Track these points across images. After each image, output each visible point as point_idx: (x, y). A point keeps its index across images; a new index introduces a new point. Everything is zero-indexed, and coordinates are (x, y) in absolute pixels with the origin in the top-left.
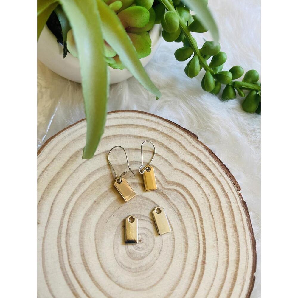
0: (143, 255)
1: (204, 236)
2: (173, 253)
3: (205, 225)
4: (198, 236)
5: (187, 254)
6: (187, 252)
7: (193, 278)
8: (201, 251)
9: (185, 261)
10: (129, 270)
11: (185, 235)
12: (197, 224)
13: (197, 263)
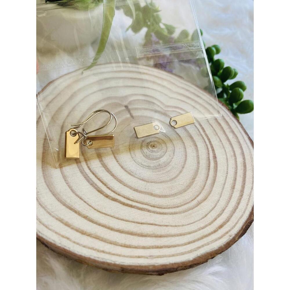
0: (159, 156)
1: (209, 139)
2: (186, 153)
3: (207, 132)
4: (204, 140)
5: (198, 153)
6: (198, 151)
7: (209, 169)
8: (210, 149)
9: (199, 158)
10: (149, 168)
11: (192, 139)
12: (200, 131)
13: (209, 158)
